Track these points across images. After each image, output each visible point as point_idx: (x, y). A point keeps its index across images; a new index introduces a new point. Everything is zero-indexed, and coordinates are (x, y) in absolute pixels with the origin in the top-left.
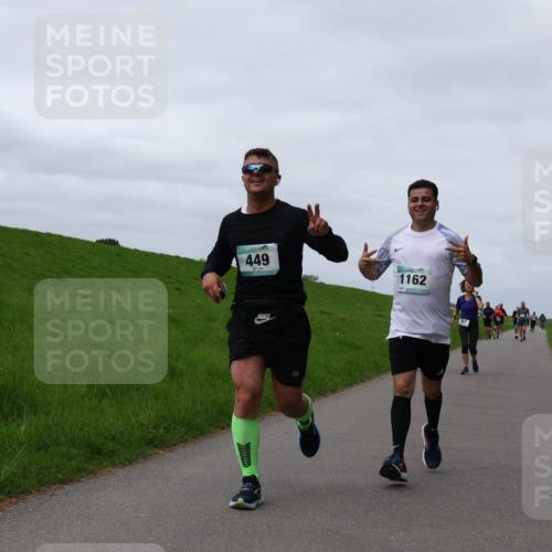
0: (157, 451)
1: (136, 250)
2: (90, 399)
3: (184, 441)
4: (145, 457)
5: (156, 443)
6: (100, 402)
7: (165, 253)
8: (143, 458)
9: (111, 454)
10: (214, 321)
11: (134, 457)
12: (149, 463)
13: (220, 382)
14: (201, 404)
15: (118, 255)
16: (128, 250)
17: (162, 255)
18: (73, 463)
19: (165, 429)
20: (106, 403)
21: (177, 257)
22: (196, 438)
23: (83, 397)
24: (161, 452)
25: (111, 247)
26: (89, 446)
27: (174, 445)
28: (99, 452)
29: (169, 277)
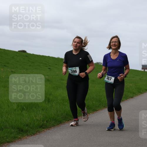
0: (44, 130)
1: (33, 54)
2: (18, 111)
3: (54, 126)
4: (39, 132)
5: (43, 127)
6: (22, 112)
7: (44, 55)
8: (39, 133)
9: (27, 131)
10: (63, 80)
11: (35, 132)
12: (41, 134)
13: (67, 103)
14: (60, 112)
15: (26, 56)
16: (30, 54)
17: (43, 56)
18: (12, 135)
19: (47, 121)
20: (24, 112)
21: (49, 56)
22: (58, 125)
23: (15, 110)
24: (45, 130)
25: (24, 53)
26: (18, 128)
27: (50, 127)
28: (22, 131)
29: (46, 64)
